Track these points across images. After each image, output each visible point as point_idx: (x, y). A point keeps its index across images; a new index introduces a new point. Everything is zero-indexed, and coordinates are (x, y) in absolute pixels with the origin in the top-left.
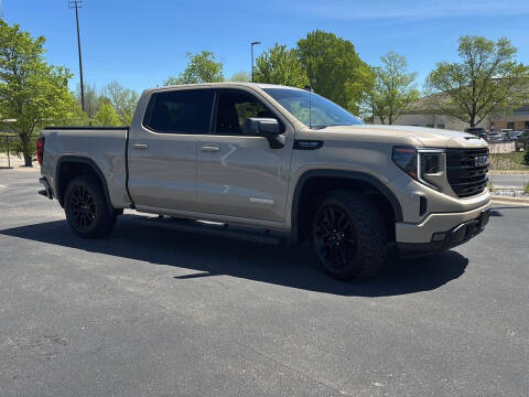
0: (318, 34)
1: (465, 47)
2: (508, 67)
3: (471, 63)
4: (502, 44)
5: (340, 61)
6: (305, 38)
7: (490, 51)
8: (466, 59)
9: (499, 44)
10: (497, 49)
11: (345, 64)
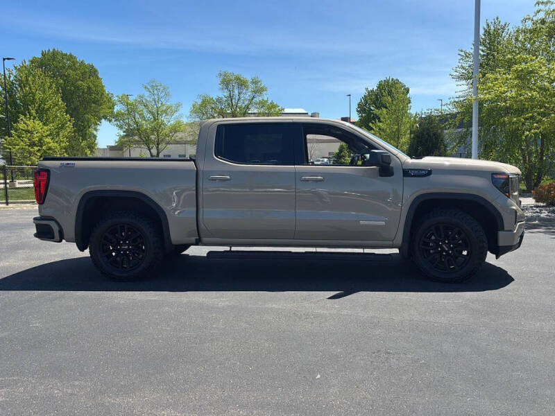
0: (54, 54)
1: (226, 83)
2: (262, 104)
3: (231, 97)
4: (255, 82)
5: (84, 84)
6: (40, 56)
7: (247, 88)
8: (227, 94)
9: (253, 83)
10: (251, 87)
11: (89, 88)
